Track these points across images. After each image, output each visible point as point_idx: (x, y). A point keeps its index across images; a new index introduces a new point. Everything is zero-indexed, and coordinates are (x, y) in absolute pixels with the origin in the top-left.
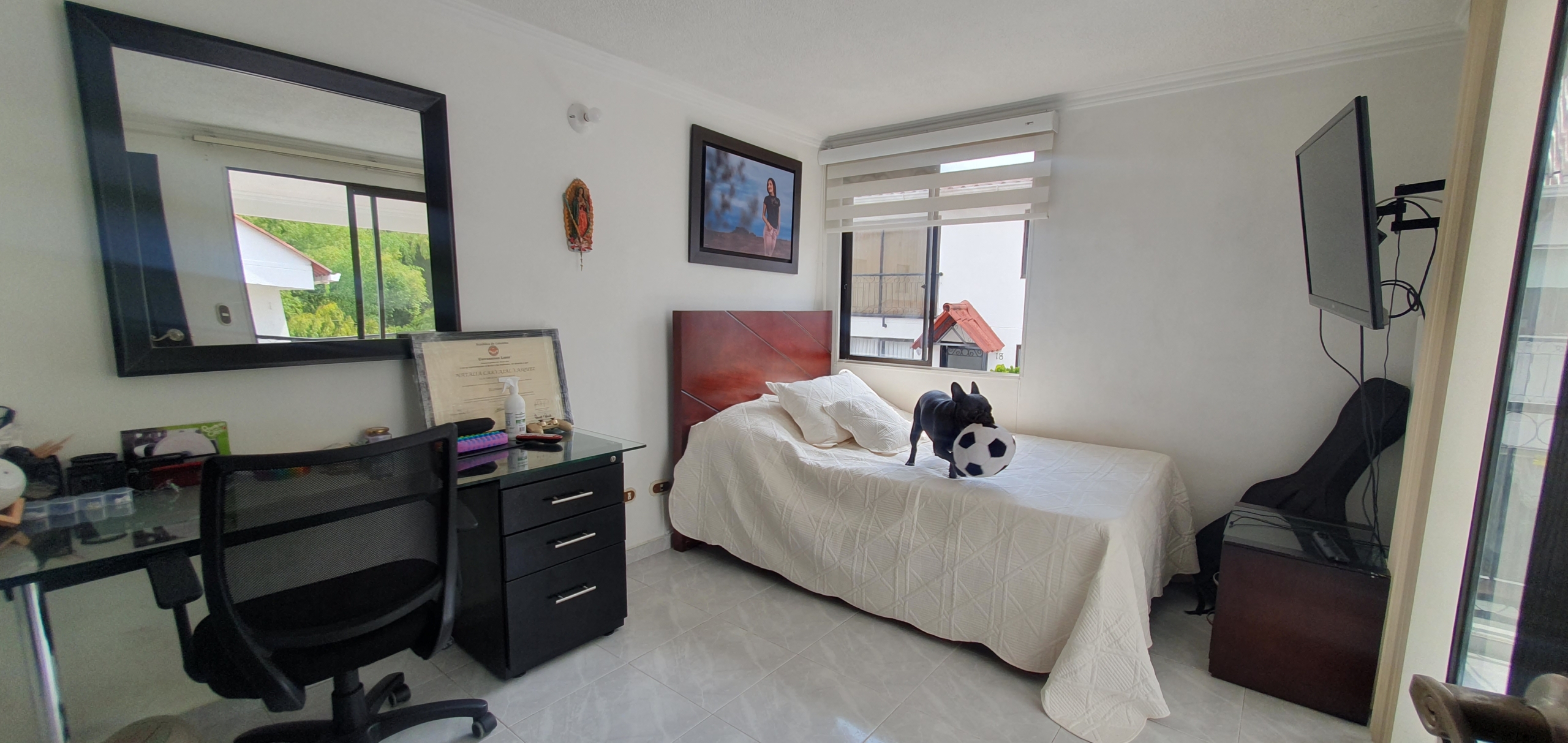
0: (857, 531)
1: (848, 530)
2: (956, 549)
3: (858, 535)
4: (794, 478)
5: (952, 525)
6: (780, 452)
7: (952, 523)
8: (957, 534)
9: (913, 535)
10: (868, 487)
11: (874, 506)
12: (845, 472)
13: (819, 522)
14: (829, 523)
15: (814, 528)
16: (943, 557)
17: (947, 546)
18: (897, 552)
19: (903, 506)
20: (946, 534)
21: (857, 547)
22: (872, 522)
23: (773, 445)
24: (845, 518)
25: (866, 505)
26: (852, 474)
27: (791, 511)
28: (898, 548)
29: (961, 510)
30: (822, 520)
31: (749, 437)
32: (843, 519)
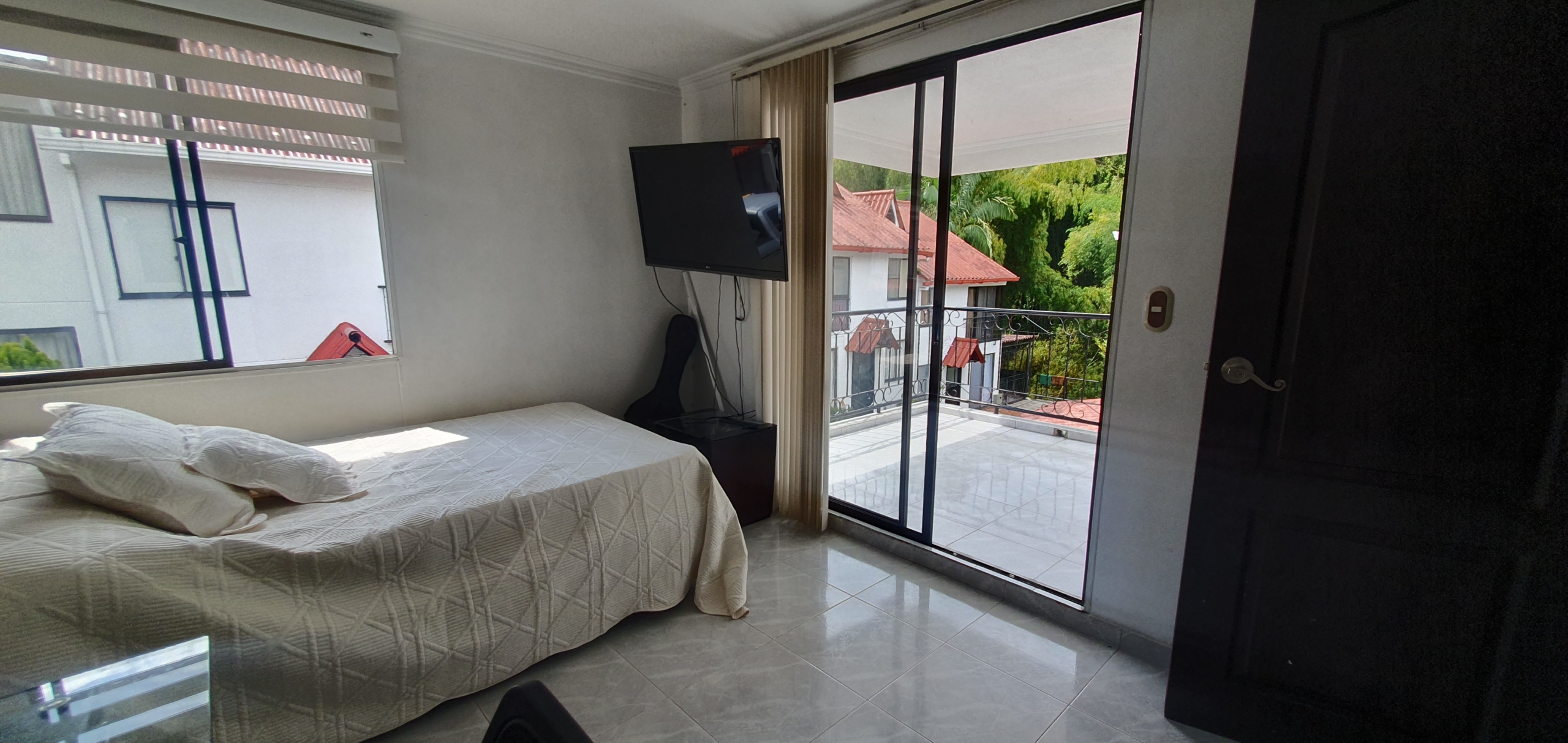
0: (465, 593)
1: (449, 601)
2: (598, 537)
3: (470, 596)
4: (287, 588)
5: (585, 518)
6: (221, 565)
7: (584, 515)
8: (595, 523)
9: (543, 552)
10: (455, 531)
11: (472, 551)
12: (400, 530)
13: (391, 619)
14: (410, 611)
15: (388, 633)
16: (588, 555)
17: (589, 541)
18: (532, 584)
19: (519, 529)
20: (583, 530)
21: (473, 612)
22: (480, 569)
23: (196, 559)
24: (430, 590)
25: (457, 555)
26: (413, 527)
27: (330, 635)
28: (533, 578)
29: (587, 496)
30: (396, 616)
31: (120, 570)
32: (429, 593)
